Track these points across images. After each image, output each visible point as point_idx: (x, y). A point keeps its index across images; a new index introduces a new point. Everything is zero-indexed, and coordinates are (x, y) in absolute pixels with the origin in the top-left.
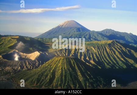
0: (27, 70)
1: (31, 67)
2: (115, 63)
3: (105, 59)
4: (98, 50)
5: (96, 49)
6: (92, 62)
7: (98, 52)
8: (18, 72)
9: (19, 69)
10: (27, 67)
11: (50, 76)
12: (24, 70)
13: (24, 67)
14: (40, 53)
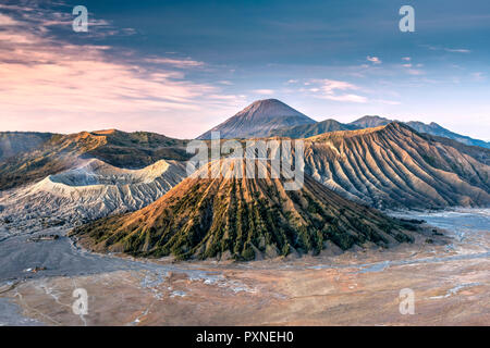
0: (128, 211)
1: (138, 203)
2: (403, 182)
4: (347, 150)
5: (341, 147)
6: (331, 182)
7: (348, 156)
8: (98, 219)
9: (101, 209)
10: (126, 203)
11: (196, 220)
14: (170, 163)
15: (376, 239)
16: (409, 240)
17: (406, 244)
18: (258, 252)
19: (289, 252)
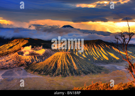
0: (36, 63)
1: (39, 60)
2: (101, 56)
3: (93, 53)
4: (88, 47)
5: (86, 46)
6: (84, 55)
7: (88, 48)
8: (30, 64)
9: (30, 62)
10: (36, 60)
11: (53, 67)
12: (34, 62)
13: (34, 61)
14: (45, 50)
15: (93, 72)
16: (100, 72)
17: (99, 73)
18: (67, 75)
19: (74, 75)
